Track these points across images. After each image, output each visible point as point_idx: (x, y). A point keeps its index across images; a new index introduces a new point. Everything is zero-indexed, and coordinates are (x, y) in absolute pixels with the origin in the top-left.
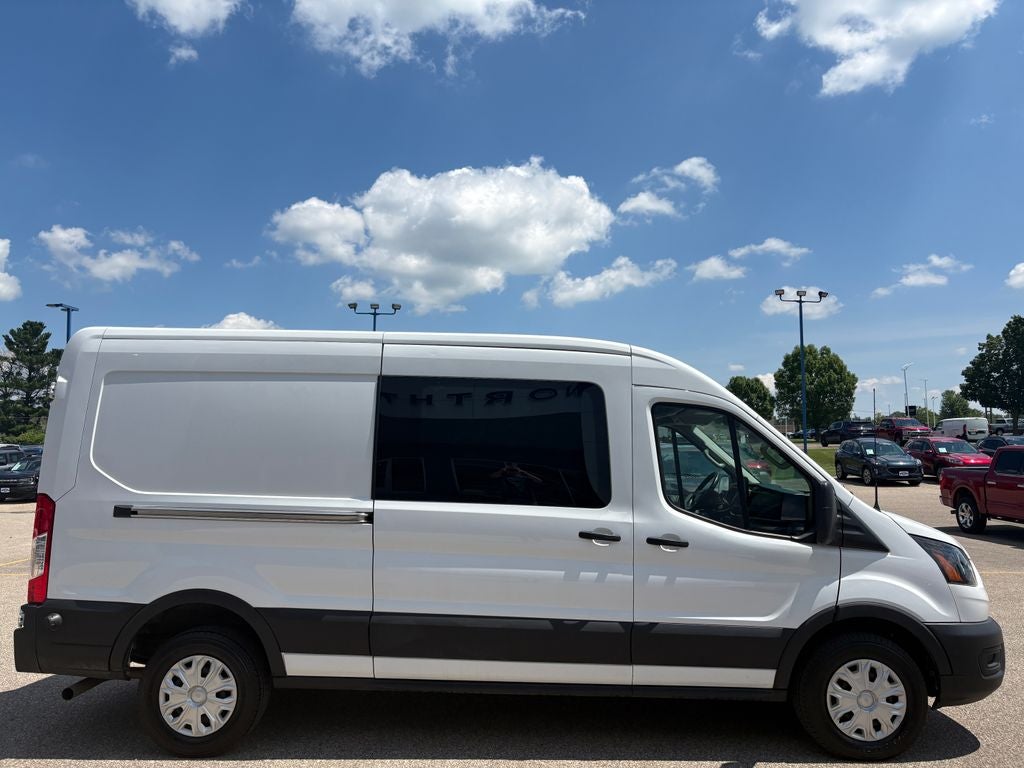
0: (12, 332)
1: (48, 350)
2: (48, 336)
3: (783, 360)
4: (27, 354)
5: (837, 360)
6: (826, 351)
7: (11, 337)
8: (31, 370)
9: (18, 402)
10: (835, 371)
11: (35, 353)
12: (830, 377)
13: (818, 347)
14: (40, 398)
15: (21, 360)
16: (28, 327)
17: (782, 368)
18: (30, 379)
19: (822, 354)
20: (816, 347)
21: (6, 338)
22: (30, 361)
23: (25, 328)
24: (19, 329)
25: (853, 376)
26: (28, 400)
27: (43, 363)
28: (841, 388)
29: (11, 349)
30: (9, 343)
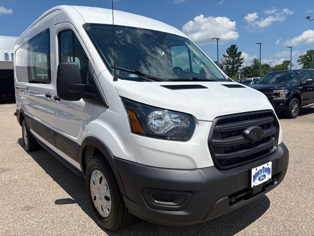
0: (228, 49)
1: (237, 53)
2: (237, 48)
4: (232, 54)
7: (228, 50)
8: (233, 59)
9: (230, 68)
11: (234, 54)
14: (236, 67)
15: (231, 57)
16: (232, 46)
18: (233, 61)
21: (227, 50)
22: (233, 56)
23: (231, 47)
24: (230, 48)
26: (233, 68)
27: (236, 57)
29: (228, 53)
30: (228, 52)
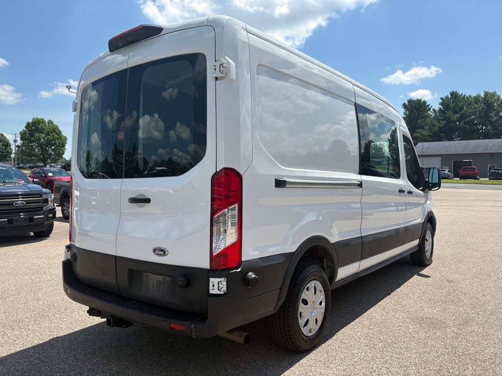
3: (26, 125)
5: (57, 128)
6: (51, 122)
10: (56, 133)
12: (53, 136)
13: (47, 120)
17: (25, 129)
19: (48, 124)
20: (45, 120)
25: (65, 137)
28: (59, 143)
